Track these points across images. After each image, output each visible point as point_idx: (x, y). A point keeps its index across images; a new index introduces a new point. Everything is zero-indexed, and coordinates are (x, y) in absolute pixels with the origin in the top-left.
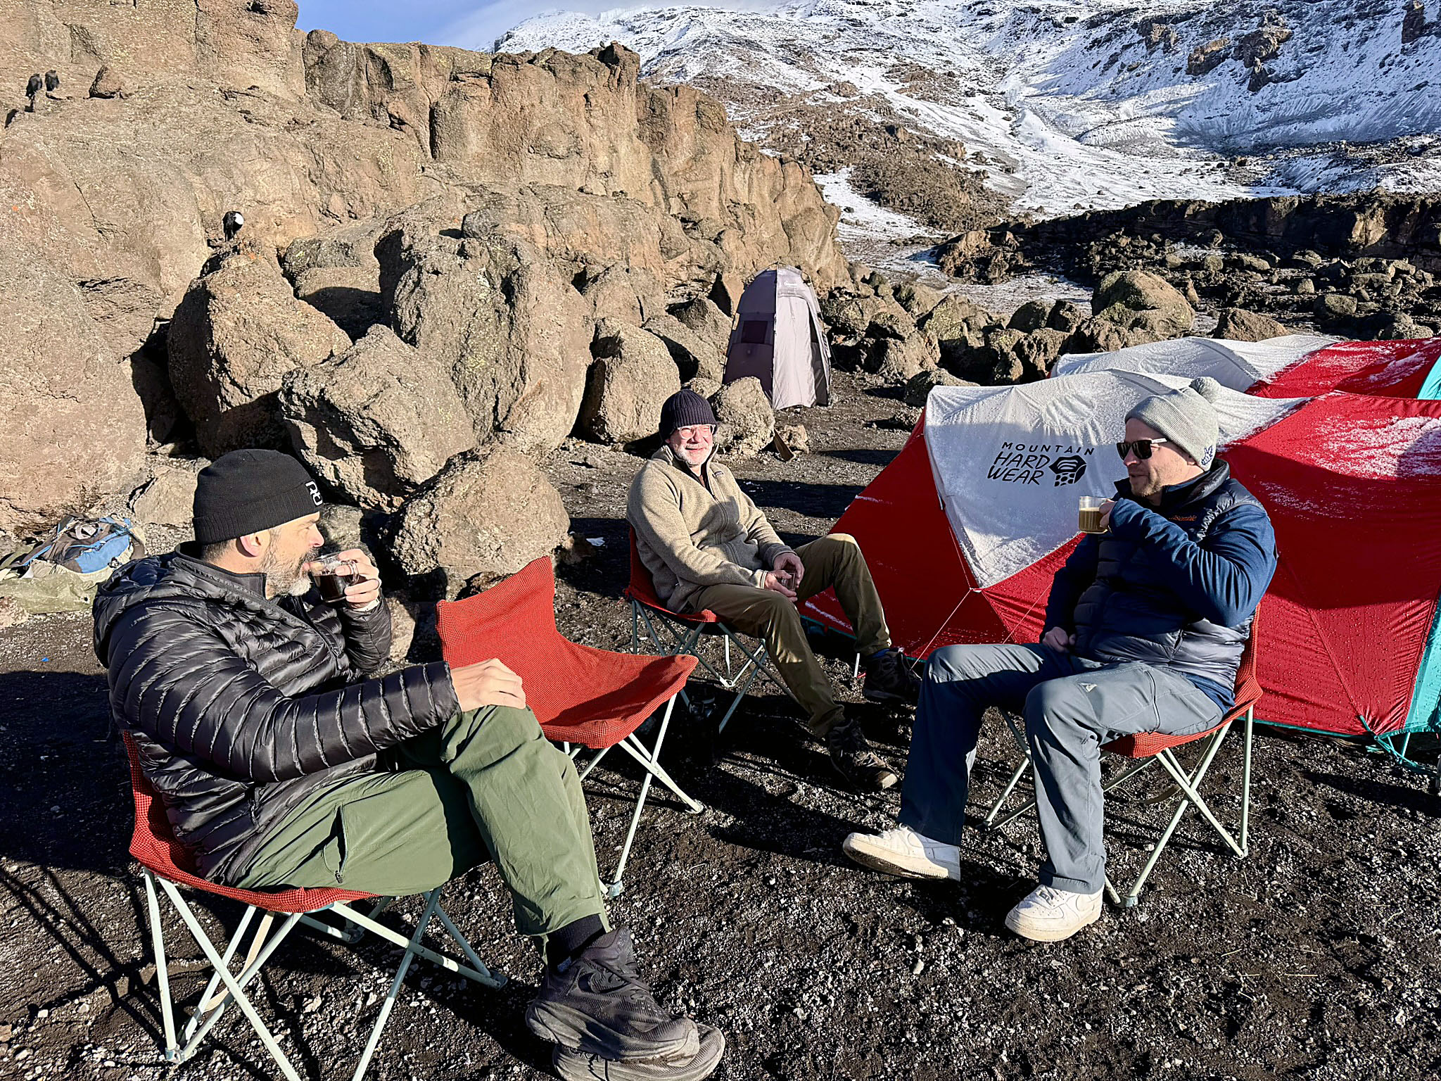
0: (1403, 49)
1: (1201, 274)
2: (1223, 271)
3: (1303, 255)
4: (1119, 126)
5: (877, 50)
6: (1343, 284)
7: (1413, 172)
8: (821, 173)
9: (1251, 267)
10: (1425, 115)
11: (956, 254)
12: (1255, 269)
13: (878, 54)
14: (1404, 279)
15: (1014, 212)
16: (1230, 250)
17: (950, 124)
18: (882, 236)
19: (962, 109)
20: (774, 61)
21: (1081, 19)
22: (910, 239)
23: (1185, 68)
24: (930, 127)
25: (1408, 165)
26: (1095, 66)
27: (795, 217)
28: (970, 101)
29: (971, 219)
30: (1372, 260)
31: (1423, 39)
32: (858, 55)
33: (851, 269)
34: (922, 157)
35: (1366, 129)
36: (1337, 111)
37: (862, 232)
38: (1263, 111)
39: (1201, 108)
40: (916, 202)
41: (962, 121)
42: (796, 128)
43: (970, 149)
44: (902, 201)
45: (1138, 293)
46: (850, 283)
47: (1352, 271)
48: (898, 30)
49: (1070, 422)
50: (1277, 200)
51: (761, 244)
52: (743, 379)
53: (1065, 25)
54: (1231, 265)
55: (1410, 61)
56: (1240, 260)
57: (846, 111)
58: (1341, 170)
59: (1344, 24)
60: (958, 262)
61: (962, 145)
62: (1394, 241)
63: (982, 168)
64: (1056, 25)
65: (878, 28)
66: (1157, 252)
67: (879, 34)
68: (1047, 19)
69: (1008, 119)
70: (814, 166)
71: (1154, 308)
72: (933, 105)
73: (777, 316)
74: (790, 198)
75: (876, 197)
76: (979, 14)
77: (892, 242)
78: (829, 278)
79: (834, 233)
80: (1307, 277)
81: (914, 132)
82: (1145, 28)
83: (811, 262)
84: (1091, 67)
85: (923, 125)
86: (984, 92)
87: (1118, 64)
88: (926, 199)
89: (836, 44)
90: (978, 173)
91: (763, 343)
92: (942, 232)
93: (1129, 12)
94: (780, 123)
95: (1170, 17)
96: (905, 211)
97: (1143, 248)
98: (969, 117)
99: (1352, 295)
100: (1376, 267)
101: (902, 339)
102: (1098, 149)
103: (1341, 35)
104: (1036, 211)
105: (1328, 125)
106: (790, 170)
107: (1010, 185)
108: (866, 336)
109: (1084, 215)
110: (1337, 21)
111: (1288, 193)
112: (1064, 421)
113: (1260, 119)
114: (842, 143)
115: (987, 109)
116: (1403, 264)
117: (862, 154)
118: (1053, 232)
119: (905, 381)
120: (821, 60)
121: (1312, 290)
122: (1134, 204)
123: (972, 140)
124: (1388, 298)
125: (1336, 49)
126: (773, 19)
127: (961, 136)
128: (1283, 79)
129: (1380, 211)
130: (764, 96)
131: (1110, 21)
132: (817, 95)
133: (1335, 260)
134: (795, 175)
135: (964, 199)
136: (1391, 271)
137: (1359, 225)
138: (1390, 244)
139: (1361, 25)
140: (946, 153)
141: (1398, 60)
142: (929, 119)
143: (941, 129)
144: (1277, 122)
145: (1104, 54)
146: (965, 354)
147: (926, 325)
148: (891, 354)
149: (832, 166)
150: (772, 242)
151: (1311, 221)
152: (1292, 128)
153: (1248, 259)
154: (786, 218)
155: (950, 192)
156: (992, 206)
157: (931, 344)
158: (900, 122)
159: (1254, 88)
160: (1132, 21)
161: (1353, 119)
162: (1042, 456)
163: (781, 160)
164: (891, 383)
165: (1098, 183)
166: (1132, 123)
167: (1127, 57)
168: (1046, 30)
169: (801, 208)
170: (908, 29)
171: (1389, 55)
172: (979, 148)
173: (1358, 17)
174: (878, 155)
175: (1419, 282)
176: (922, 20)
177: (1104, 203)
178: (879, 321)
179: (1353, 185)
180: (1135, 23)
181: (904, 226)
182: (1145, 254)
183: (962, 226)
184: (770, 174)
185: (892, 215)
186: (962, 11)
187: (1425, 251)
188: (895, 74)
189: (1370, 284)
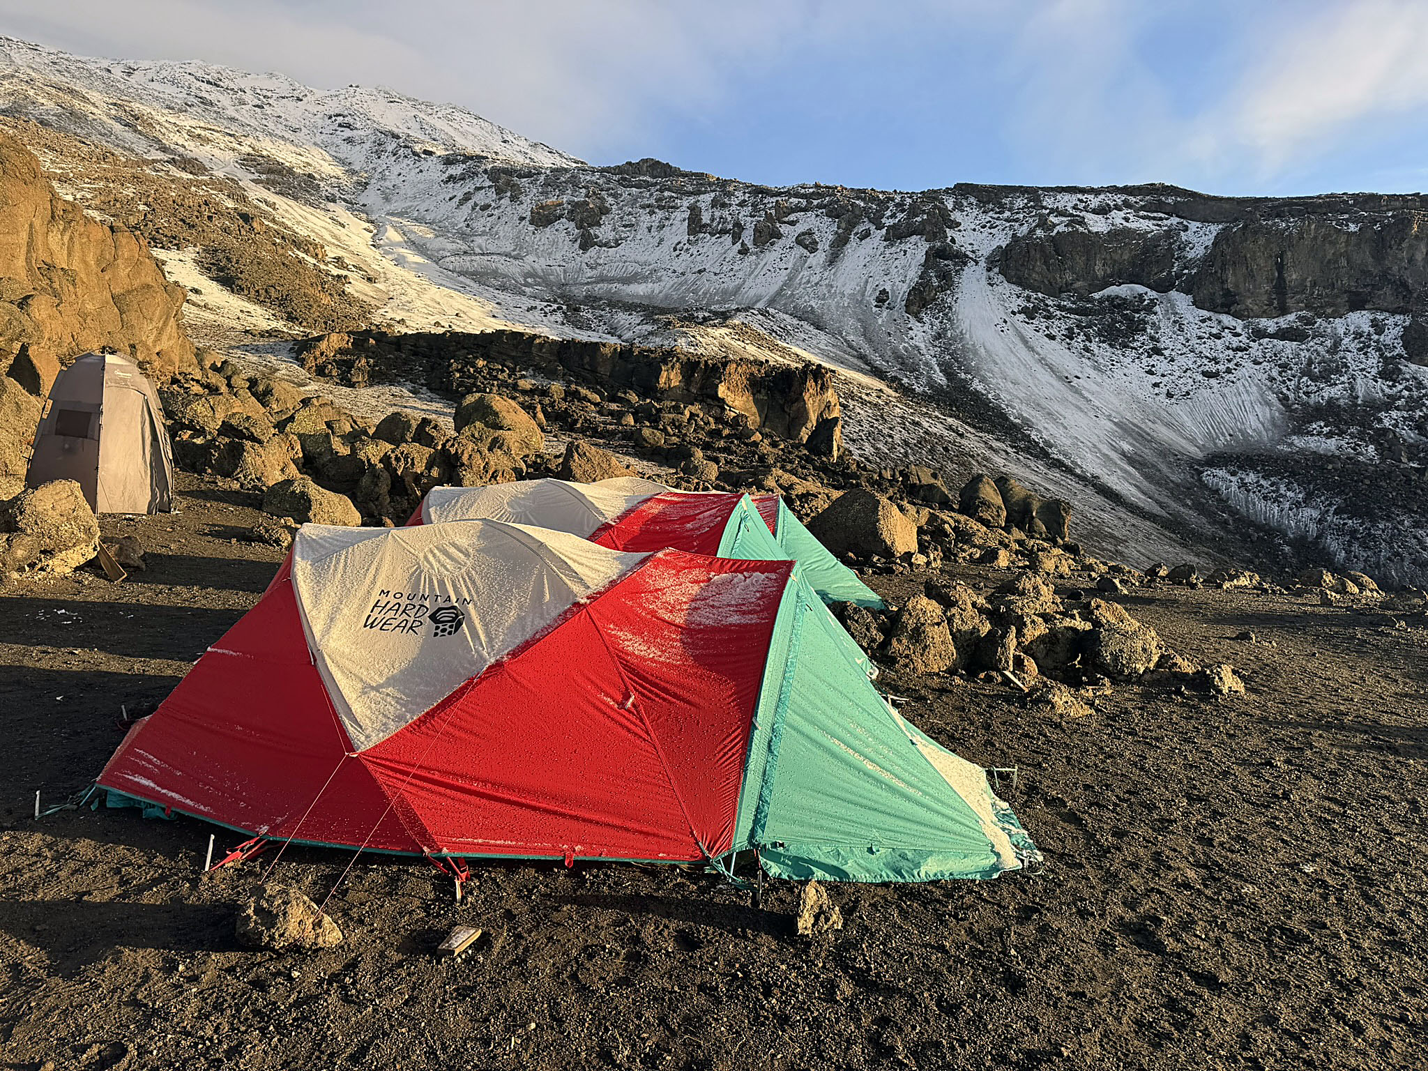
0: (688, 240)
1: (547, 401)
2: (565, 400)
3: (625, 393)
4: (473, 258)
5: (230, 135)
6: (654, 420)
7: (698, 337)
8: (163, 248)
9: (585, 398)
10: (705, 294)
11: (318, 353)
12: (589, 401)
13: (232, 139)
14: (696, 421)
15: (377, 320)
16: (569, 383)
17: (310, 224)
18: (234, 323)
19: (323, 212)
20: (105, 118)
21: (438, 153)
22: (267, 332)
23: (528, 218)
24: (289, 224)
25: (693, 331)
26: (450, 199)
27: (129, 292)
28: (331, 206)
29: (333, 321)
30: (674, 403)
31: (701, 235)
32: (209, 135)
33: (199, 354)
34: (280, 251)
35: (666, 297)
36: (645, 279)
37: (212, 316)
38: (591, 268)
39: (543, 256)
40: (273, 294)
41: (323, 224)
42: (132, 195)
43: (332, 252)
44: (258, 291)
45: (496, 414)
46: (197, 370)
47: (659, 411)
48: (253, 120)
49: (447, 570)
50: (604, 345)
51: (83, 315)
52: (57, 482)
53: (423, 156)
54: (571, 395)
55: (693, 250)
56: (577, 391)
57: (193, 189)
58: (649, 328)
59: (648, 210)
60: (320, 361)
61: (322, 247)
62: (688, 390)
63: (344, 273)
64: (415, 154)
65: (231, 112)
66: (510, 376)
67: (233, 119)
68: (406, 147)
69: (371, 232)
70: (154, 239)
71: (509, 429)
72: (292, 203)
73: (104, 407)
74: (123, 271)
75: (228, 281)
76: (340, 125)
77: (247, 332)
78: (171, 363)
79: (178, 315)
80: (628, 412)
81: (271, 225)
82: (494, 174)
83: (150, 343)
84: (447, 199)
85: (281, 220)
86: (345, 200)
87: (470, 203)
88: (285, 293)
89: (182, 117)
90: (339, 276)
91: (86, 437)
92: (302, 329)
93: (480, 158)
94: (111, 185)
95: (516, 171)
96: (262, 303)
97: (498, 370)
98: (330, 221)
99: (661, 430)
100: (676, 409)
101: (260, 442)
102: (455, 275)
103: (645, 219)
104: (399, 322)
105: (640, 289)
106: (124, 241)
107: (371, 294)
108: (218, 435)
109: (444, 334)
110: (643, 207)
111: (613, 340)
112: (442, 569)
113: (589, 275)
114: (188, 221)
115: (348, 217)
116: (696, 408)
117: (213, 236)
118: (415, 346)
119: (264, 488)
120: (163, 130)
121: (633, 424)
122: (489, 331)
123: (333, 244)
124: (685, 435)
125: (642, 231)
126: (105, 74)
127: (322, 237)
128: (605, 245)
129: (678, 365)
130: (91, 153)
131: (464, 162)
132: (158, 166)
133: (648, 401)
134: (129, 246)
135: (326, 300)
136: (687, 413)
137: (664, 374)
138: (685, 392)
139: (660, 214)
140: (306, 252)
141: (685, 247)
142: (287, 215)
143: (300, 227)
144: (602, 279)
145: (459, 190)
146: (330, 461)
147: (288, 428)
148: (249, 458)
149: (176, 243)
150: (99, 314)
151: (630, 366)
152: (614, 287)
153: (584, 391)
154: (118, 291)
155: (311, 291)
156: (354, 310)
157: (293, 449)
158: (256, 212)
159: (584, 247)
160: (483, 167)
161: (657, 288)
162: (422, 606)
163: (111, 228)
164: (248, 489)
165: (457, 305)
166: (486, 258)
167: (479, 198)
168: (406, 157)
169: (136, 283)
170: (264, 122)
171: (680, 242)
172: (340, 253)
173: (658, 207)
174: (231, 241)
175: (705, 424)
176: (279, 117)
177: (462, 324)
178: (234, 422)
179: (658, 340)
180: (486, 170)
181: (261, 318)
182: (500, 377)
183: (324, 326)
184: (96, 241)
185: (246, 304)
186: (323, 118)
187: (709, 401)
188: (250, 163)
189: (673, 423)
